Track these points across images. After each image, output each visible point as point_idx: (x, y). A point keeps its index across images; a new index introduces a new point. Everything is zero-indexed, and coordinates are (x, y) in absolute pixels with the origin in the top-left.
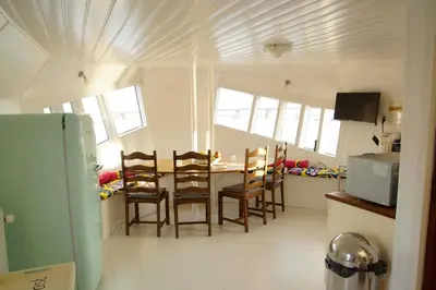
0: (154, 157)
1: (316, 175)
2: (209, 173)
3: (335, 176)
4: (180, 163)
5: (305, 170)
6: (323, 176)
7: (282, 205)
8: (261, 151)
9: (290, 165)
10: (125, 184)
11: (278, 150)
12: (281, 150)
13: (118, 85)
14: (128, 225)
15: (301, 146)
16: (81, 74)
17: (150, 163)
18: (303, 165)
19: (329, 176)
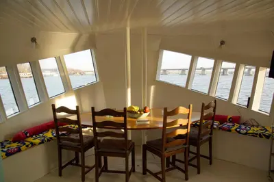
0: (76, 112)
1: (246, 134)
2: (126, 129)
3: (268, 137)
4: (99, 119)
5: (237, 126)
6: (254, 135)
7: (210, 158)
8: (183, 110)
9: (223, 119)
10: (57, 133)
11: (204, 107)
12: (208, 107)
13: (74, 49)
14: (61, 168)
15: (235, 102)
16: (34, 40)
17: (74, 118)
18: (235, 120)
19: (260, 136)
